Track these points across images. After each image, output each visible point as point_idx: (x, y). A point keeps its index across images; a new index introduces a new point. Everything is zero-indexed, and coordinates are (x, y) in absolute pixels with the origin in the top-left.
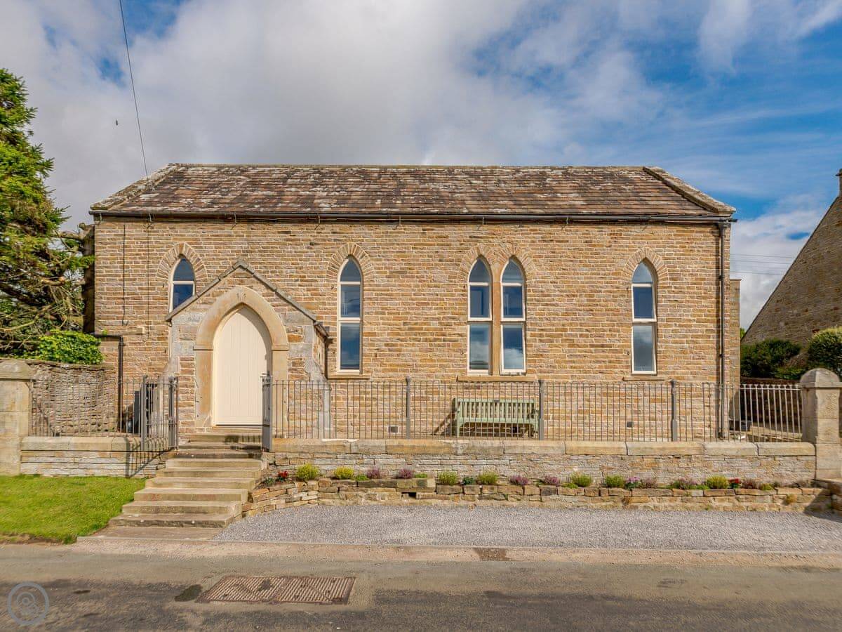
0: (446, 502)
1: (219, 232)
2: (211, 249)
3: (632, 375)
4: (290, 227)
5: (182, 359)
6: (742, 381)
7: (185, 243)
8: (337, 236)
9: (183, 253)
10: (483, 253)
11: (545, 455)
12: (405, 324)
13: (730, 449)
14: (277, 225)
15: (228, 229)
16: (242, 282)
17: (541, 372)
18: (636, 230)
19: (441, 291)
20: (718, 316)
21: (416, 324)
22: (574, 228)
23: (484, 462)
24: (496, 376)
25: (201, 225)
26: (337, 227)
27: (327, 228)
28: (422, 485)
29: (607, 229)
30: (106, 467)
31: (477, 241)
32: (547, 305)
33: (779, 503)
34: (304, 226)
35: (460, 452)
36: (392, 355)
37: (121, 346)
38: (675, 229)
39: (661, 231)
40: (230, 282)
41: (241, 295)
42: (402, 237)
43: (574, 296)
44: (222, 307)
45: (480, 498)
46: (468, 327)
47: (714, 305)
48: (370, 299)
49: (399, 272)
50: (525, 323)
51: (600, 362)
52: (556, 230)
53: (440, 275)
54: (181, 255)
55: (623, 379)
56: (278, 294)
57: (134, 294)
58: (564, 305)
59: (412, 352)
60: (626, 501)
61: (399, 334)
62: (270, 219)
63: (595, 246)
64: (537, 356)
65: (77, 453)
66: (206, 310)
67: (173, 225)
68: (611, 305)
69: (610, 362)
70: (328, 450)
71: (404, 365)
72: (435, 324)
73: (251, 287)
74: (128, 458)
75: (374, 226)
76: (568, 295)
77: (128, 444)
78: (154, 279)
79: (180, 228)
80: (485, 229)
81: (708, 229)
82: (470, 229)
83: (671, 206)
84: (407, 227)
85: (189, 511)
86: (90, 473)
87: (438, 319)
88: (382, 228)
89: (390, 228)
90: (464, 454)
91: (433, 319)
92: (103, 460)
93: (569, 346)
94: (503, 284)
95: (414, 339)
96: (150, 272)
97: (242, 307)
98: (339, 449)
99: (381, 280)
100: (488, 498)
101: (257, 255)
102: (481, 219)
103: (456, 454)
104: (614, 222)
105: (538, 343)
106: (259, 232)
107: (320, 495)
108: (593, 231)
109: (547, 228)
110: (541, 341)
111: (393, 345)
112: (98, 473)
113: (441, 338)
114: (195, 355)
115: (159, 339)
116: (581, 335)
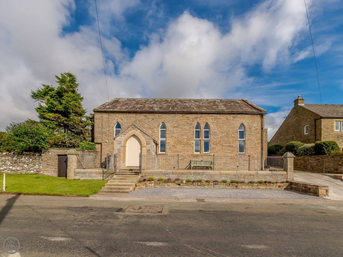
0: (188, 187)
1: (128, 116)
2: (126, 121)
3: (238, 154)
4: (147, 115)
5: (118, 149)
6: (268, 155)
7: (119, 119)
8: (159, 117)
9: (118, 121)
10: (198, 122)
11: (215, 174)
12: (177, 140)
13: (265, 173)
14: (144, 114)
15: (130, 115)
16: (134, 129)
17: (214, 153)
18: (240, 116)
19: (187, 132)
20: (261, 138)
21: (180, 140)
22: (223, 115)
23: (199, 176)
24: (202, 154)
25: (123, 114)
26: (159, 115)
27: (157, 115)
28: (182, 182)
29: (232, 116)
30: (97, 177)
31: (197, 119)
32: (216, 135)
33: (277, 187)
34: (151, 114)
35: (192, 173)
36: (174, 148)
37: (101, 146)
38: (250, 115)
39: (246, 116)
40: (130, 129)
41: (134, 132)
42: (177, 118)
43: (223, 133)
44: (128, 136)
45: (197, 186)
46: (194, 141)
47: (261, 136)
48: (168, 134)
49: (176, 127)
50: (210, 140)
51: (230, 150)
52: (218, 116)
53: (187, 127)
54: (117, 122)
55: (236, 155)
56: (144, 132)
57: (105, 132)
58: (220, 135)
59: (179, 147)
60: (236, 186)
61: (176, 143)
62: (141, 113)
63: (228, 120)
64: (213, 149)
65: (89, 174)
66: (124, 136)
67: (115, 114)
68: (233, 135)
69: (232, 150)
70: (157, 173)
71: (177, 151)
72: (185, 140)
73: (136, 130)
74: (103, 174)
75: (169, 115)
76: (221, 133)
77: (103, 171)
78: (110, 128)
79: (117, 115)
80: (199, 115)
81: (259, 116)
82: (195, 115)
83: (249, 110)
84: (178, 115)
85: (119, 189)
86: (93, 179)
87: (187, 139)
88: (171, 115)
89: (174, 115)
90: (193, 174)
91: (185, 139)
92: (97, 175)
93: (222, 146)
94: (204, 130)
95: (180, 144)
96: (109, 126)
97: (134, 136)
98: (160, 173)
99: (171, 129)
100: (199, 186)
101: (138, 122)
102: (198, 113)
103: (191, 174)
104: (234, 114)
105: (213, 145)
106: (139, 116)
107: (155, 185)
108: (228, 116)
109: (216, 115)
110: (214, 145)
111: (174, 146)
112: (95, 179)
113: (187, 144)
114: (121, 148)
115: (112, 144)
116: (225, 143)
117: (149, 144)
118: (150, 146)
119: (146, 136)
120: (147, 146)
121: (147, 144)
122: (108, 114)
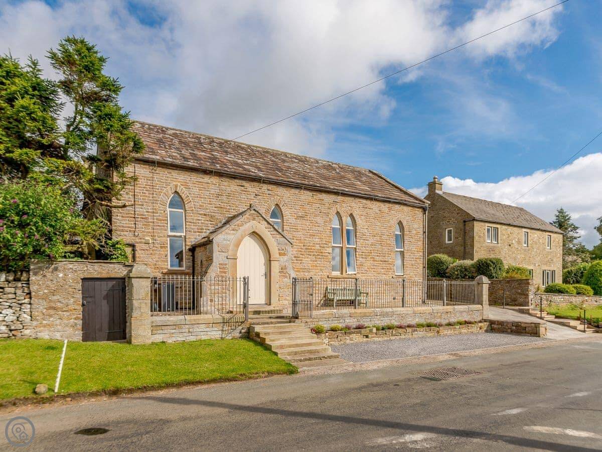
1: (201, 180)
2: (195, 190)
3: (396, 275)
4: (244, 183)
5: (219, 264)
7: (179, 184)
8: (270, 192)
9: (178, 191)
10: (339, 210)
12: (304, 246)
14: (237, 181)
15: (206, 179)
16: (254, 219)
17: (362, 273)
18: (397, 206)
19: (320, 229)
20: (423, 249)
21: (309, 246)
22: (375, 203)
24: (344, 275)
25: (189, 174)
26: (271, 187)
27: (265, 187)
28: (371, 331)
29: (387, 205)
30: (209, 333)
31: (336, 204)
32: (364, 240)
34: (252, 184)
36: (298, 263)
38: (410, 208)
39: (405, 208)
40: (248, 218)
41: (254, 227)
42: (303, 197)
43: (375, 236)
44: (243, 233)
47: (422, 244)
48: (287, 230)
49: (300, 217)
50: (355, 248)
51: (384, 269)
52: (368, 202)
53: (319, 220)
54: (176, 192)
55: (392, 277)
57: (142, 215)
58: (371, 240)
59: (307, 261)
61: (301, 251)
62: (233, 177)
63: (382, 212)
64: (360, 265)
66: (234, 234)
67: (170, 171)
68: (389, 242)
69: (388, 269)
70: (324, 316)
71: (304, 269)
72: (318, 247)
75: (289, 189)
76: (372, 236)
78: (157, 206)
79: (175, 173)
80: (340, 198)
81: (421, 210)
82: (333, 197)
84: (305, 192)
86: (199, 338)
87: (319, 244)
88: (293, 191)
89: (297, 191)
90: (380, 315)
91: (317, 244)
92: (208, 330)
93: (373, 261)
95: (309, 254)
96: (154, 201)
97: (255, 234)
98: (330, 316)
99: (292, 220)
100: (394, 335)
102: (339, 193)
103: (377, 316)
104: (389, 202)
105: (361, 259)
106: (226, 184)
107: (329, 340)
108: (382, 205)
109: (364, 201)
110: (362, 258)
111: (298, 257)
112: (204, 338)
113: (320, 254)
114: (227, 261)
115: (161, 247)
116: (377, 256)
117: (284, 254)
118: (285, 258)
119: (278, 236)
120: (282, 259)
121: (280, 254)
122: (151, 168)
